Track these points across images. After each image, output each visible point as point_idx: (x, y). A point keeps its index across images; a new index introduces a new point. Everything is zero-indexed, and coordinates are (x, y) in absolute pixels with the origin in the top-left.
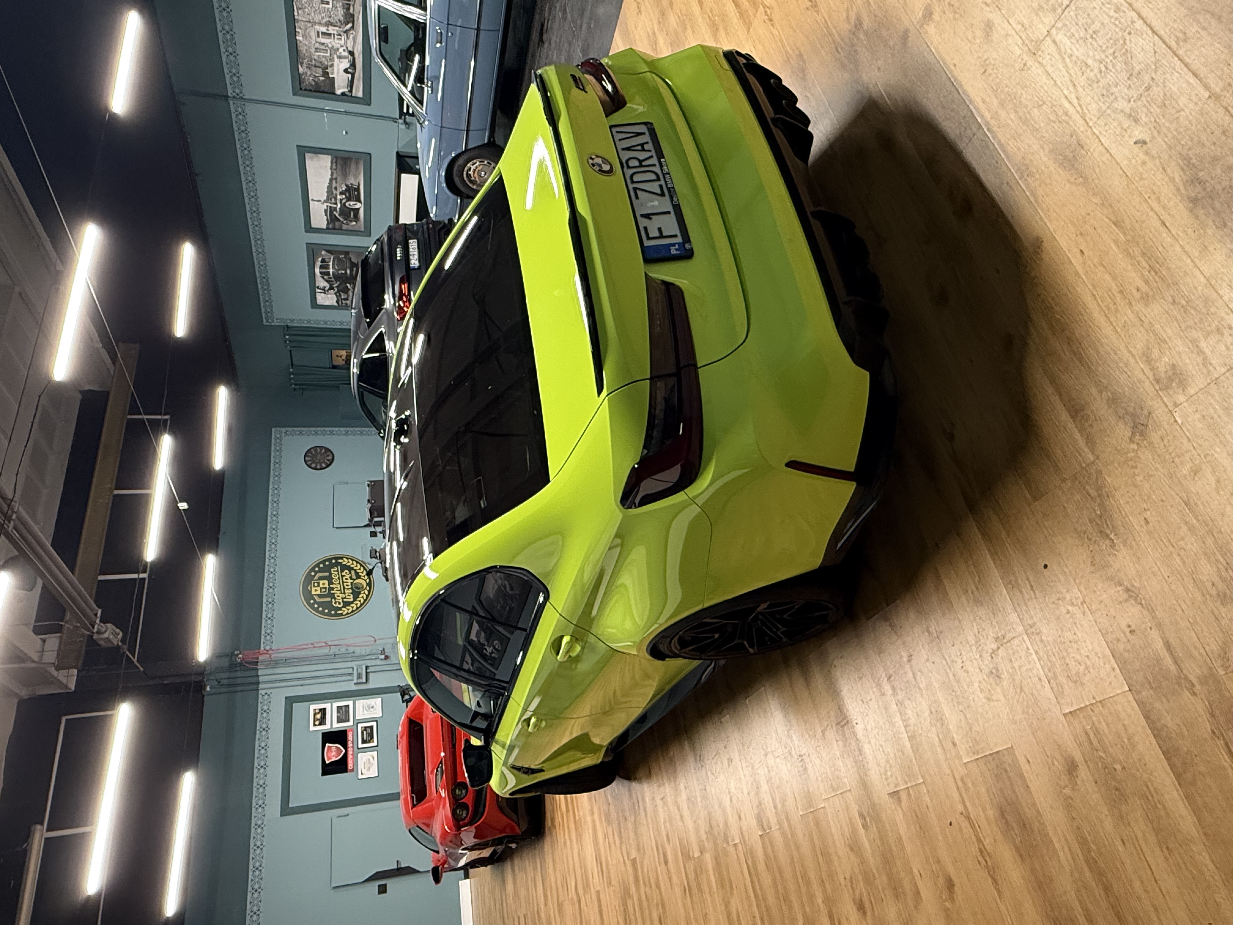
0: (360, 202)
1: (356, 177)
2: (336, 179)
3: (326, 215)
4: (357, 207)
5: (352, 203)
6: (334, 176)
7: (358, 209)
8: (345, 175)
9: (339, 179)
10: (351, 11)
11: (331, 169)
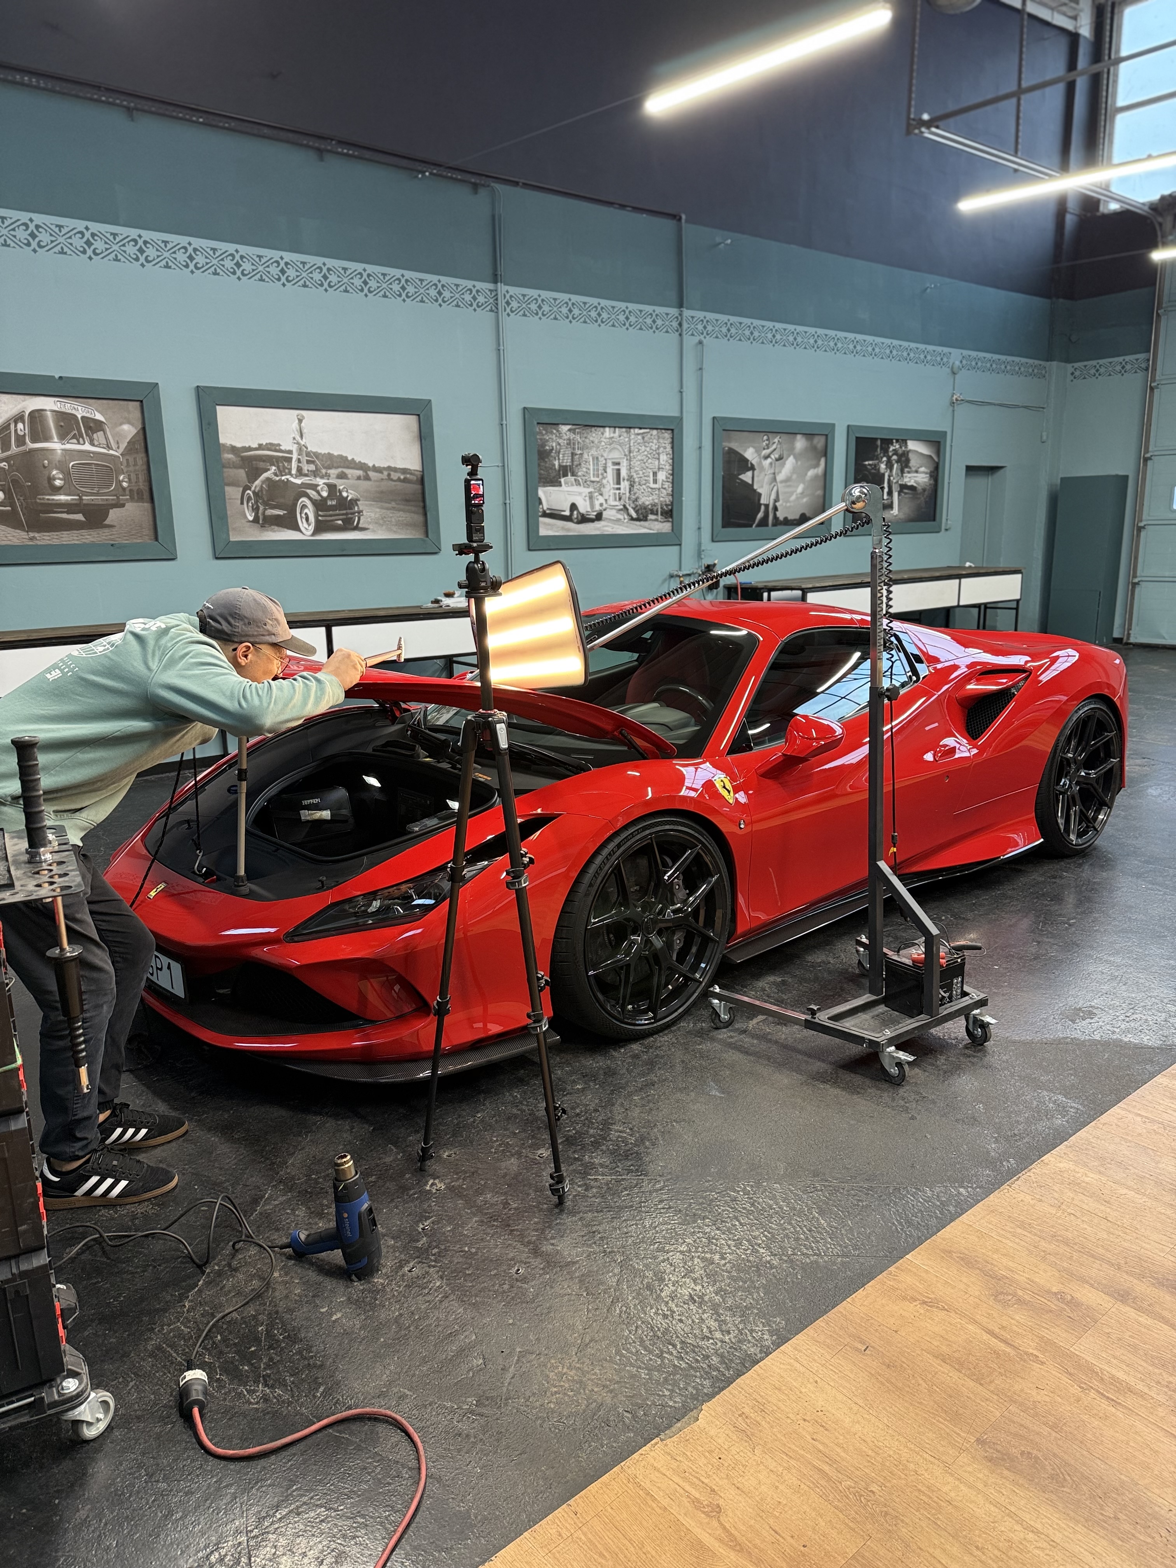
0: (317, 530)
1: (382, 522)
2: (367, 478)
3: (261, 447)
4: (303, 525)
5: (310, 511)
6: (371, 474)
7: (297, 528)
8: (381, 497)
9: (367, 484)
10: (651, 517)
11: (389, 468)
